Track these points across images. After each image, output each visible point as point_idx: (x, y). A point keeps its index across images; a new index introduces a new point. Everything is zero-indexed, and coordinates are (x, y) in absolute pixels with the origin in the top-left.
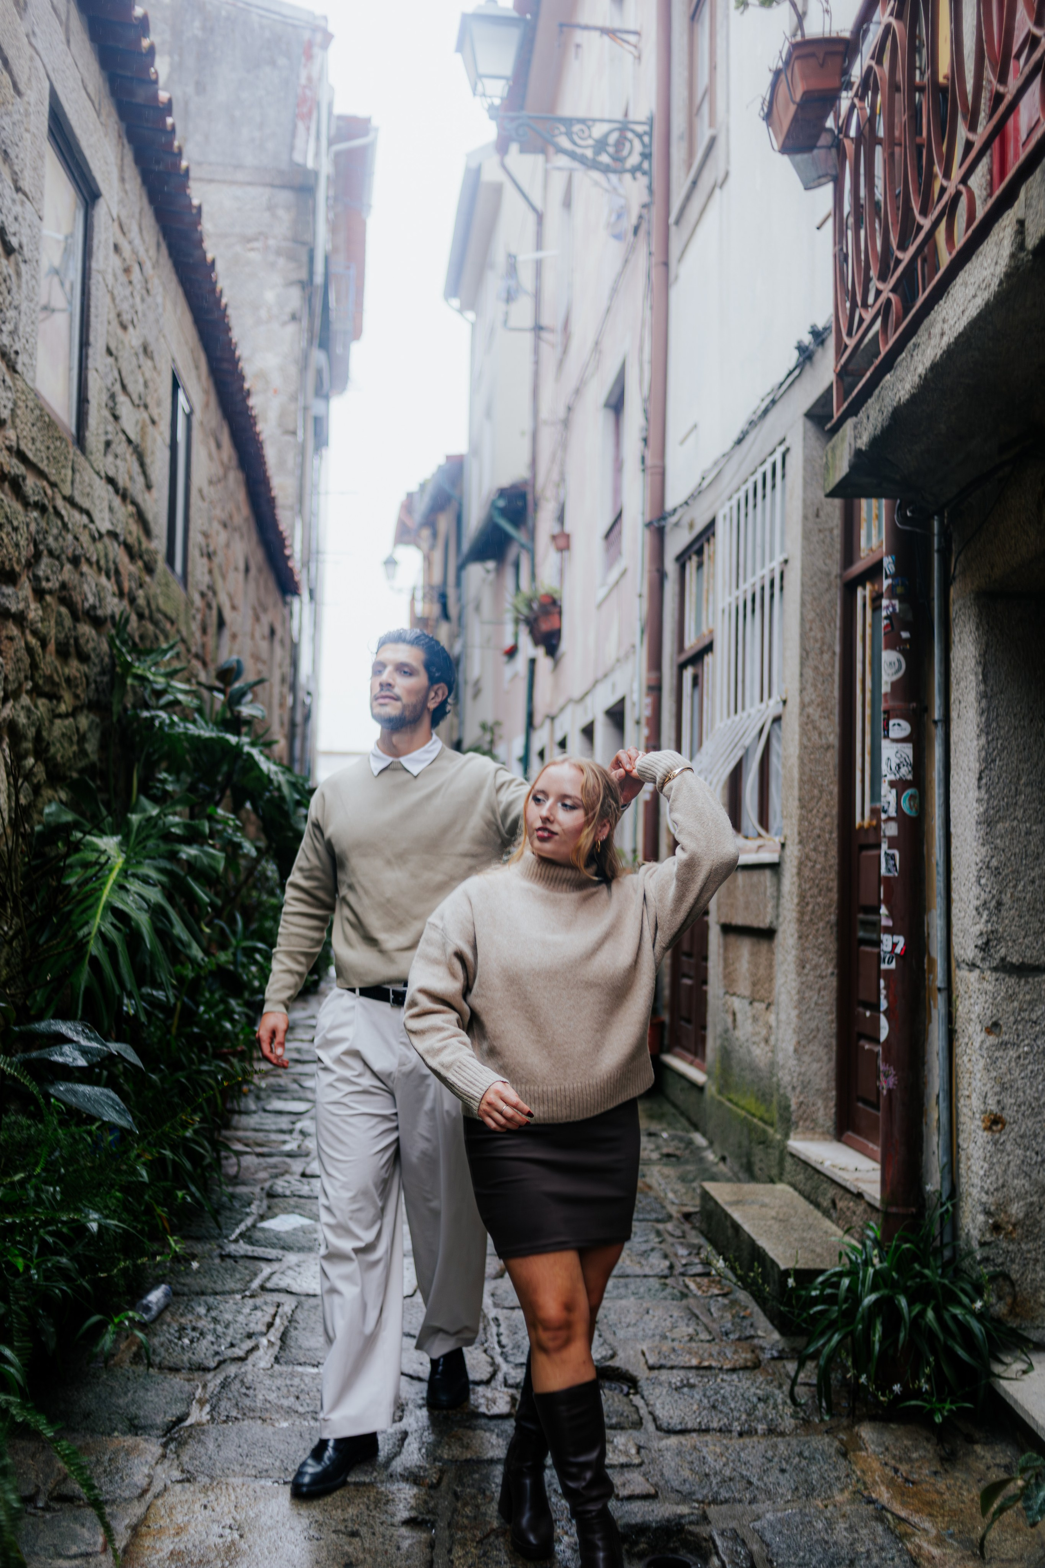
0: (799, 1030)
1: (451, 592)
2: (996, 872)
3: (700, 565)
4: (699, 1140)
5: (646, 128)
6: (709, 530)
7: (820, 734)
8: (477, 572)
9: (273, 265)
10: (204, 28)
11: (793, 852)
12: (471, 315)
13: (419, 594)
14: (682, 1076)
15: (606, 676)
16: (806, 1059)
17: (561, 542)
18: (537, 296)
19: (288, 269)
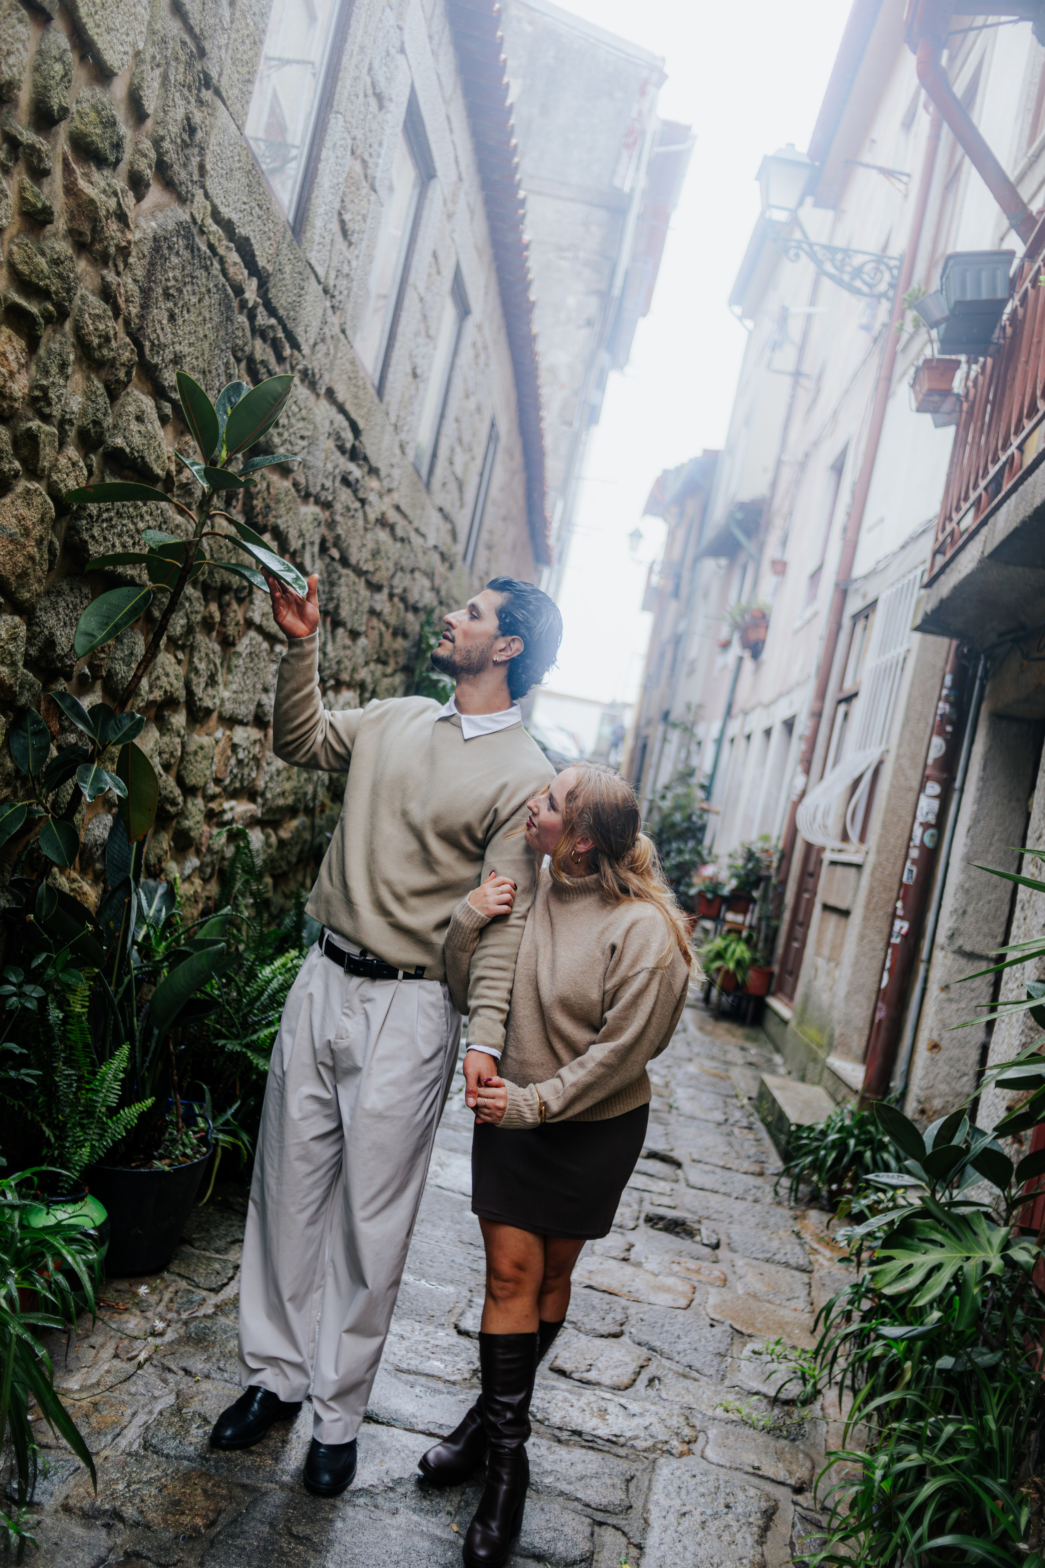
0: (851, 983)
1: (686, 575)
2: (967, 891)
3: (865, 628)
4: (778, 1059)
5: (897, 263)
6: (872, 606)
7: (906, 779)
8: (710, 567)
10: (556, 58)
13: (657, 568)
15: (788, 692)
16: (852, 1004)
17: (779, 568)
18: (802, 349)
19: (591, 280)
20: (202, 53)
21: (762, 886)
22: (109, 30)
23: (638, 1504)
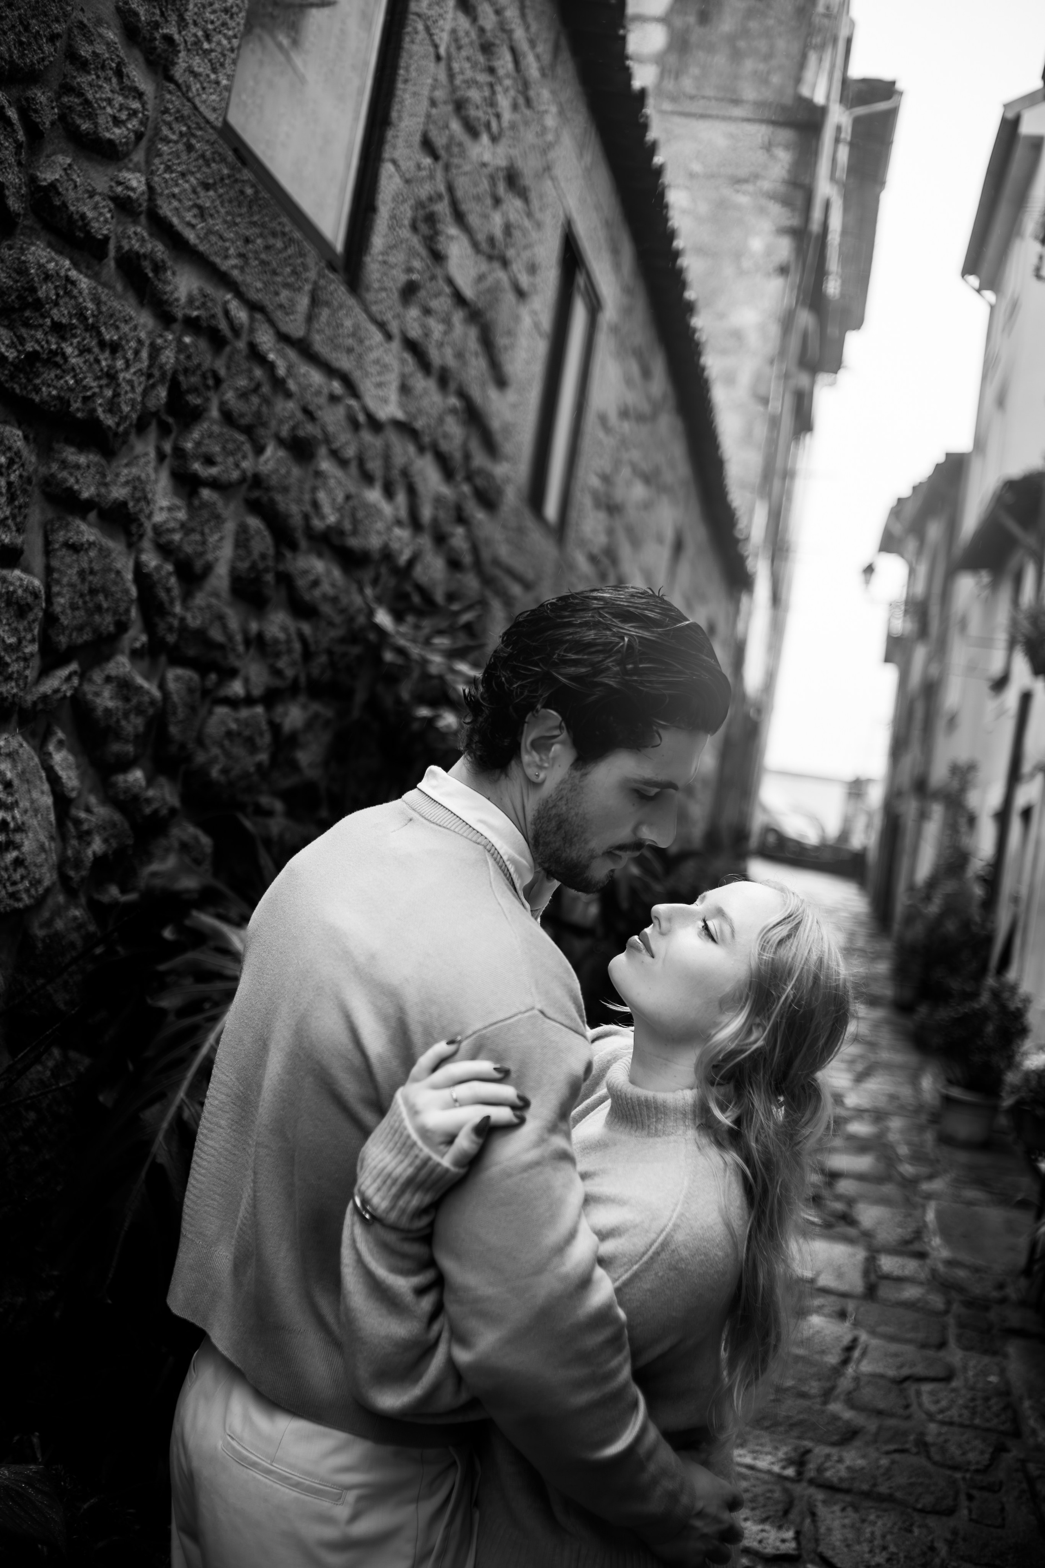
9: (763, 210)
12: (989, 295)
19: (779, 215)
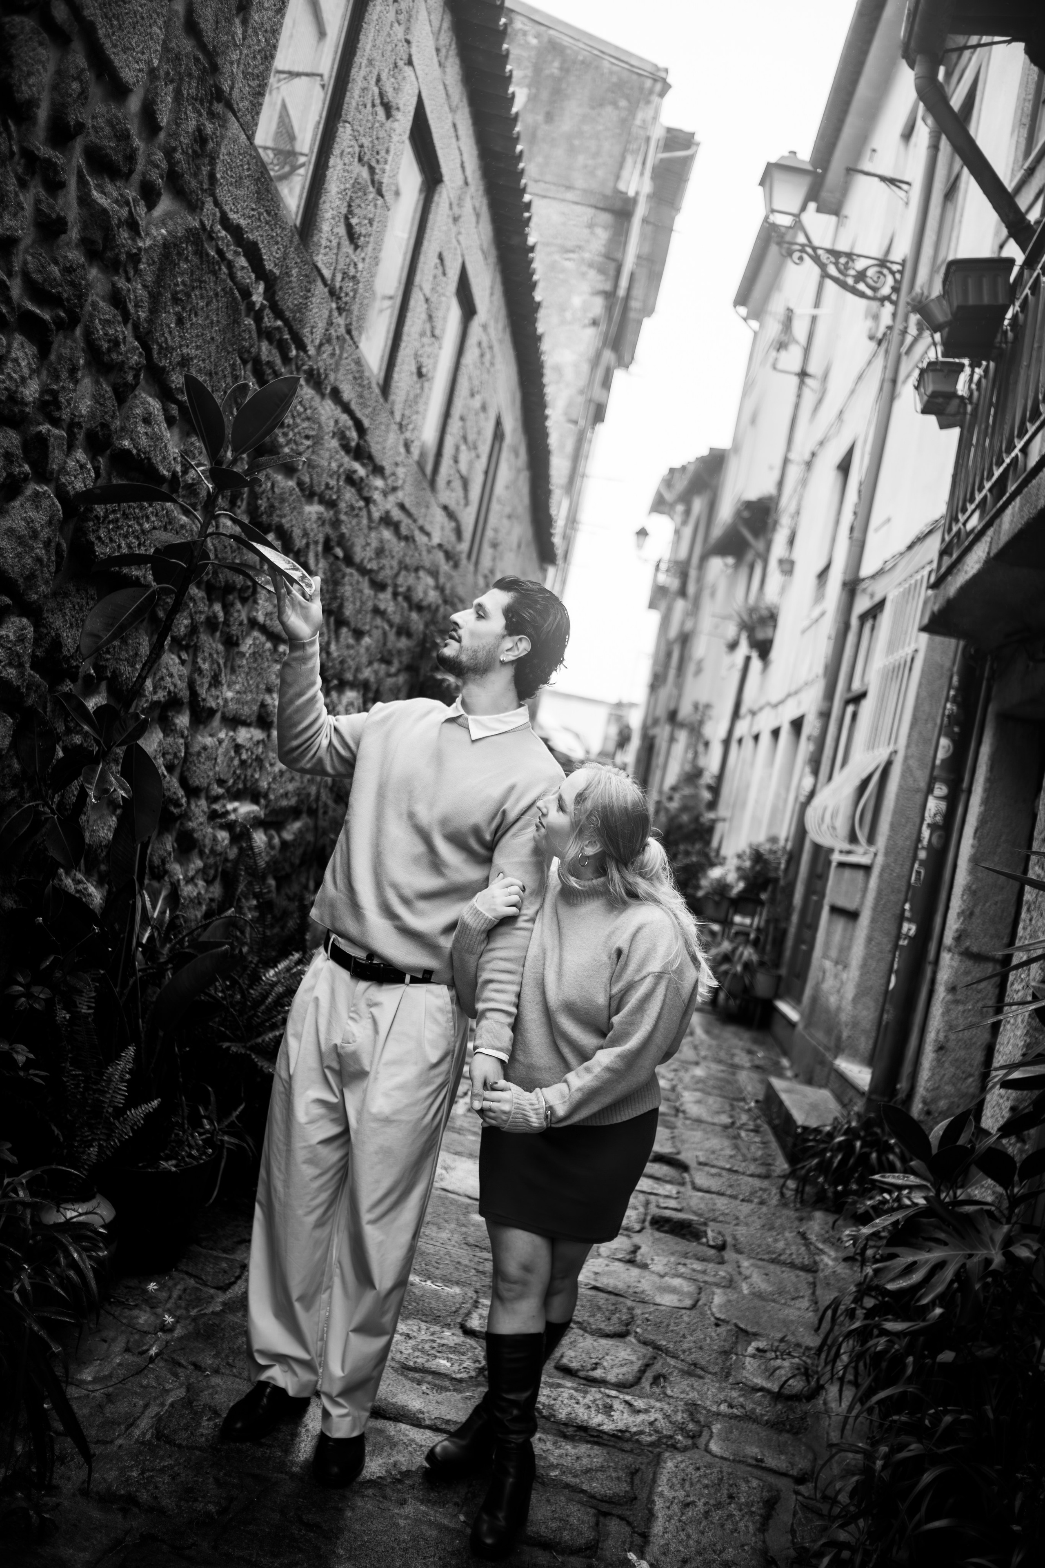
0: (858, 986)
1: (693, 573)
2: (974, 893)
3: (873, 627)
4: (785, 1062)
5: (899, 267)
6: (880, 606)
7: (915, 781)
8: (717, 565)
9: (584, 275)
10: (561, 69)
11: (880, 860)
12: (754, 324)
13: (664, 566)
14: (784, 1017)
15: (796, 693)
16: (860, 1007)
17: (786, 567)
18: (807, 351)
19: (596, 280)
20: (215, 69)
21: (770, 888)
22: (125, 50)
23: (643, 1496)
